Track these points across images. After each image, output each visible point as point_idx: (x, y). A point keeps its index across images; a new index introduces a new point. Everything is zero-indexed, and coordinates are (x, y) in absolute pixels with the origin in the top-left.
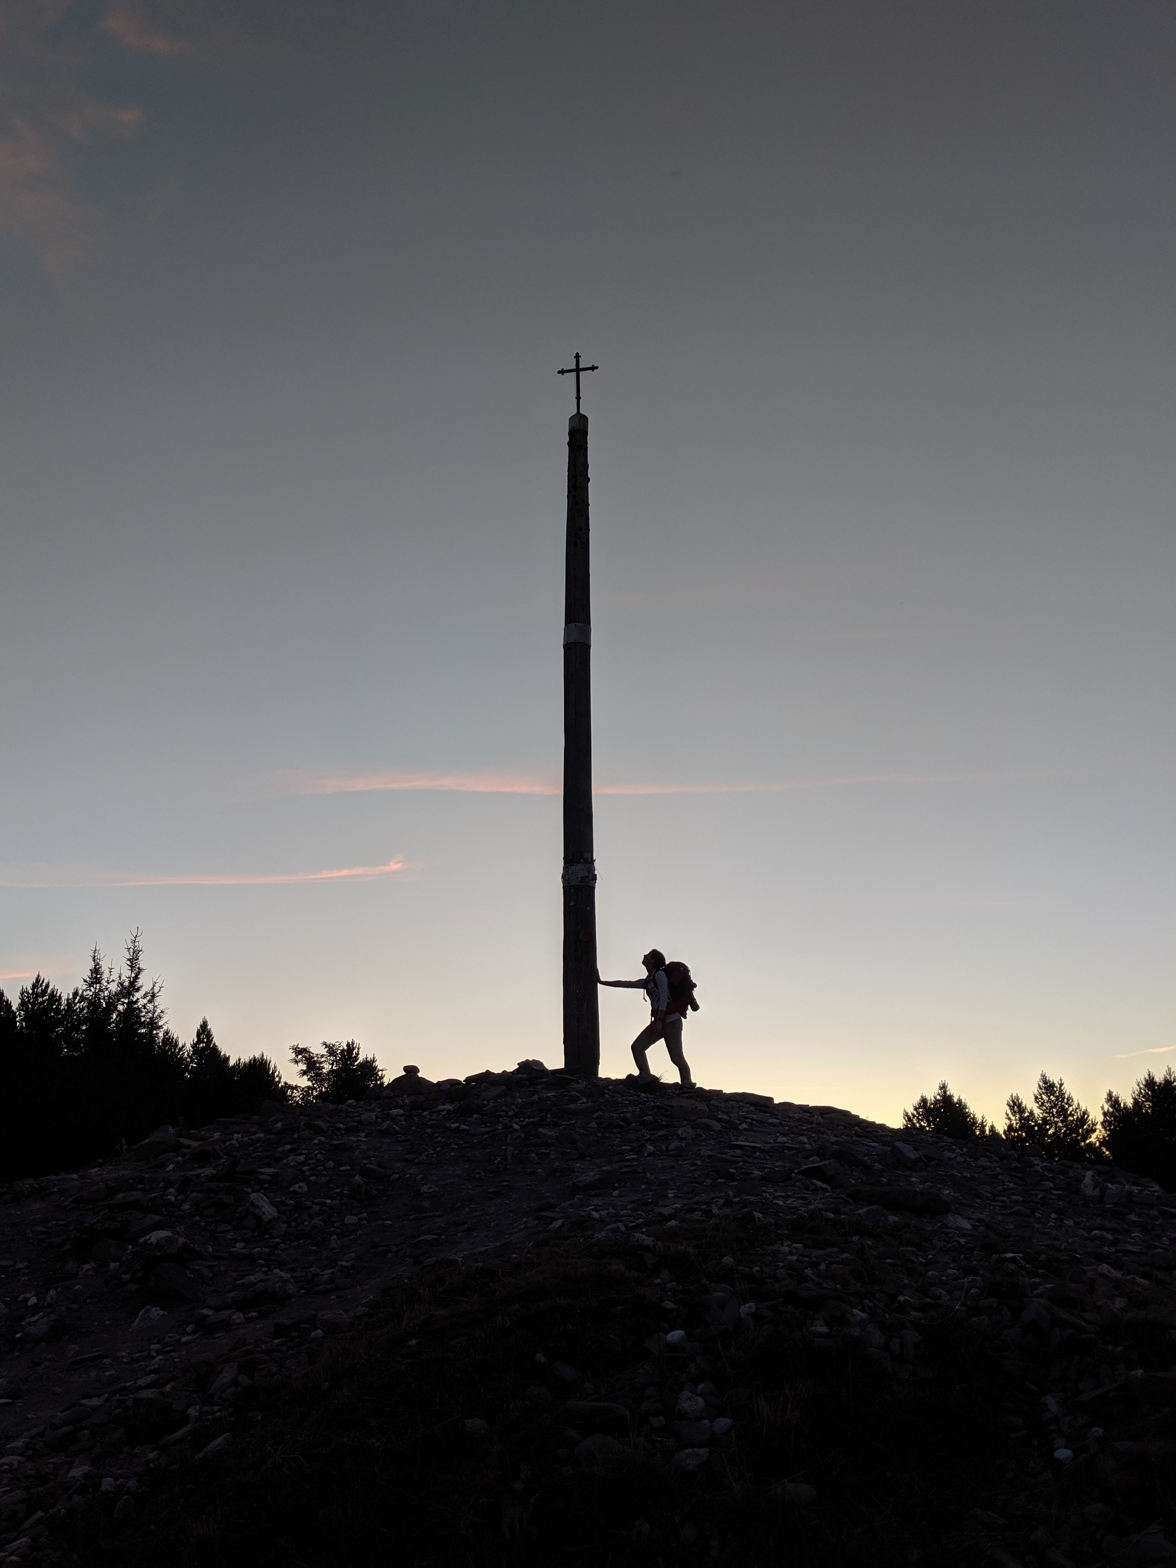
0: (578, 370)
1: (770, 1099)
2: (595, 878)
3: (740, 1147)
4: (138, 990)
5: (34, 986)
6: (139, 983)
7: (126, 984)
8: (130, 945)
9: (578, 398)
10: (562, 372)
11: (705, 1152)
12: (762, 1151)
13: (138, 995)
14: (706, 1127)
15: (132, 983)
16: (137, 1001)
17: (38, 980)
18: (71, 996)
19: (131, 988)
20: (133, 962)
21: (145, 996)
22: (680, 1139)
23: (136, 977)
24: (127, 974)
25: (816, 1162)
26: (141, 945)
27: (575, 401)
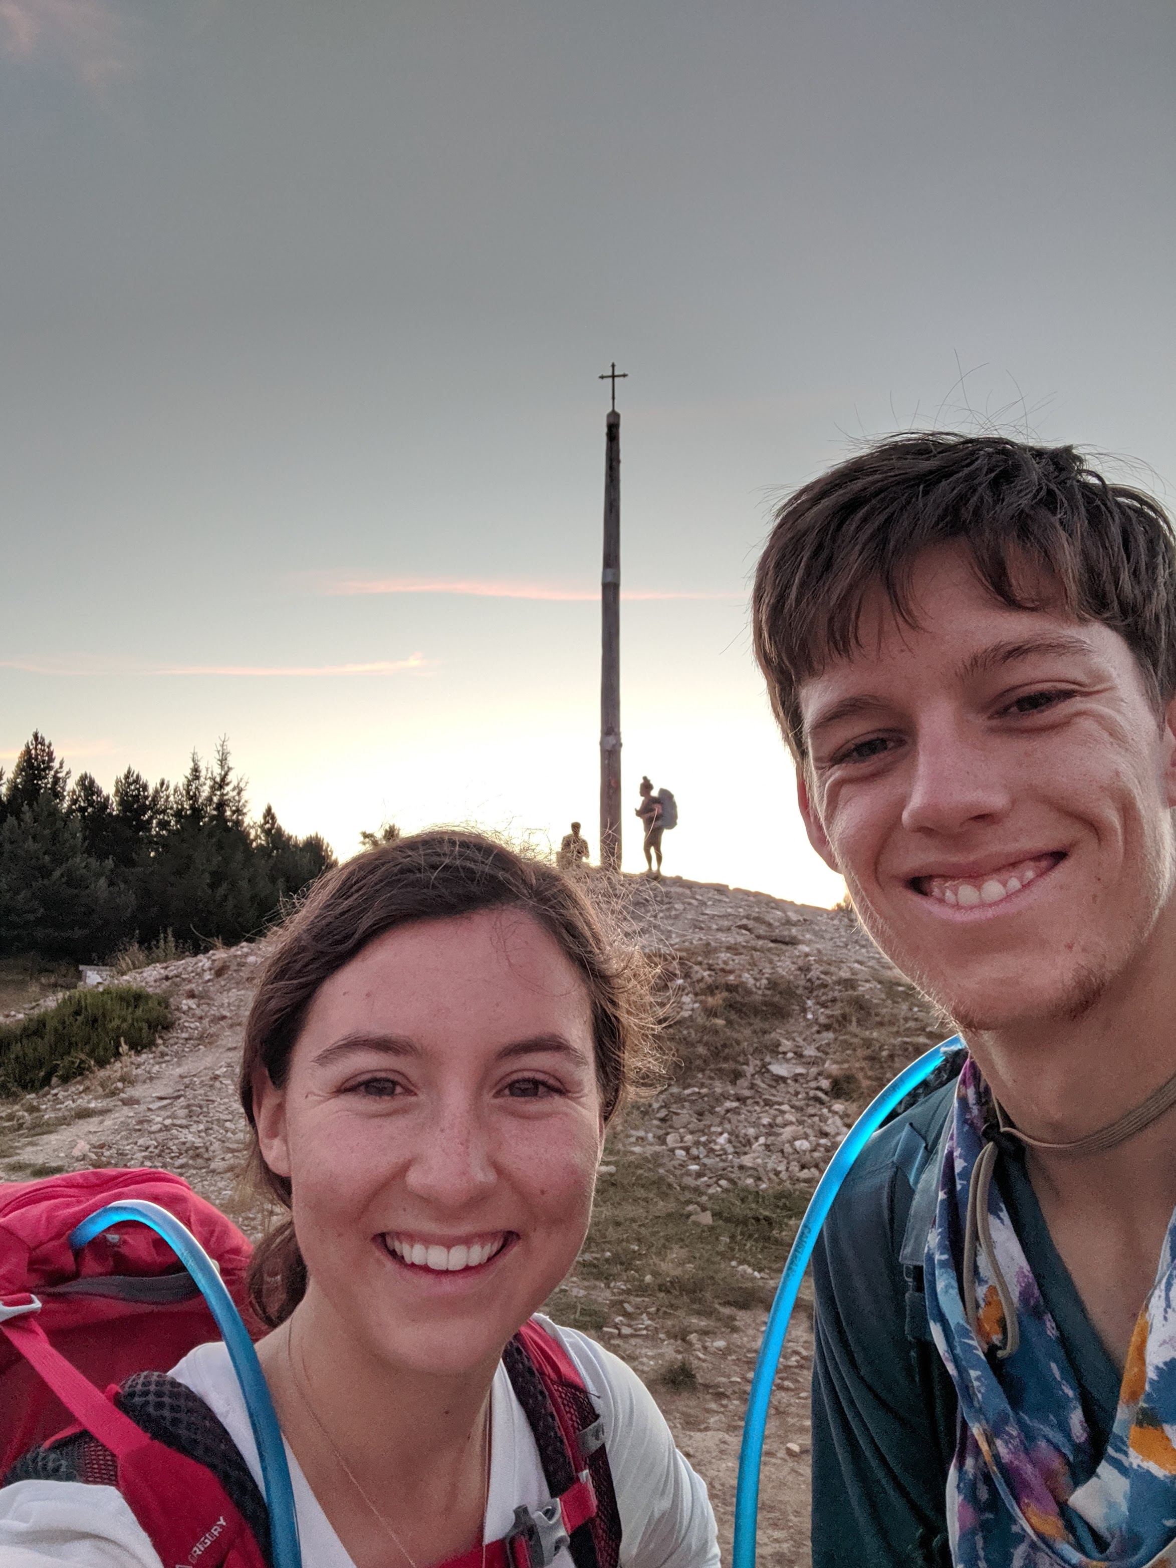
0: (613, 377)
1: (727, 887)
2: (621, 745)
3: (707, 914)
4: (228, 784)
5: (127, 777)
6: (229, 778)
7: (218, 779)
8: (220, 748)
9: (613, 398)
10: (602, 377)
11: (689, 917)
12: (718, 916)
13: (227, 789)
14: (690, 904)
15: (223, 779)
16: (227, 794)
17: (129, 772)
18: (159, 786)
19: (221, 784)
20: (223, 761)
21: (234, 789)
22: (676, 910)
23: (226, 774)
24: (217, 771)
25: (745, 921)
26: (229, 747)
27: (611, 401)
